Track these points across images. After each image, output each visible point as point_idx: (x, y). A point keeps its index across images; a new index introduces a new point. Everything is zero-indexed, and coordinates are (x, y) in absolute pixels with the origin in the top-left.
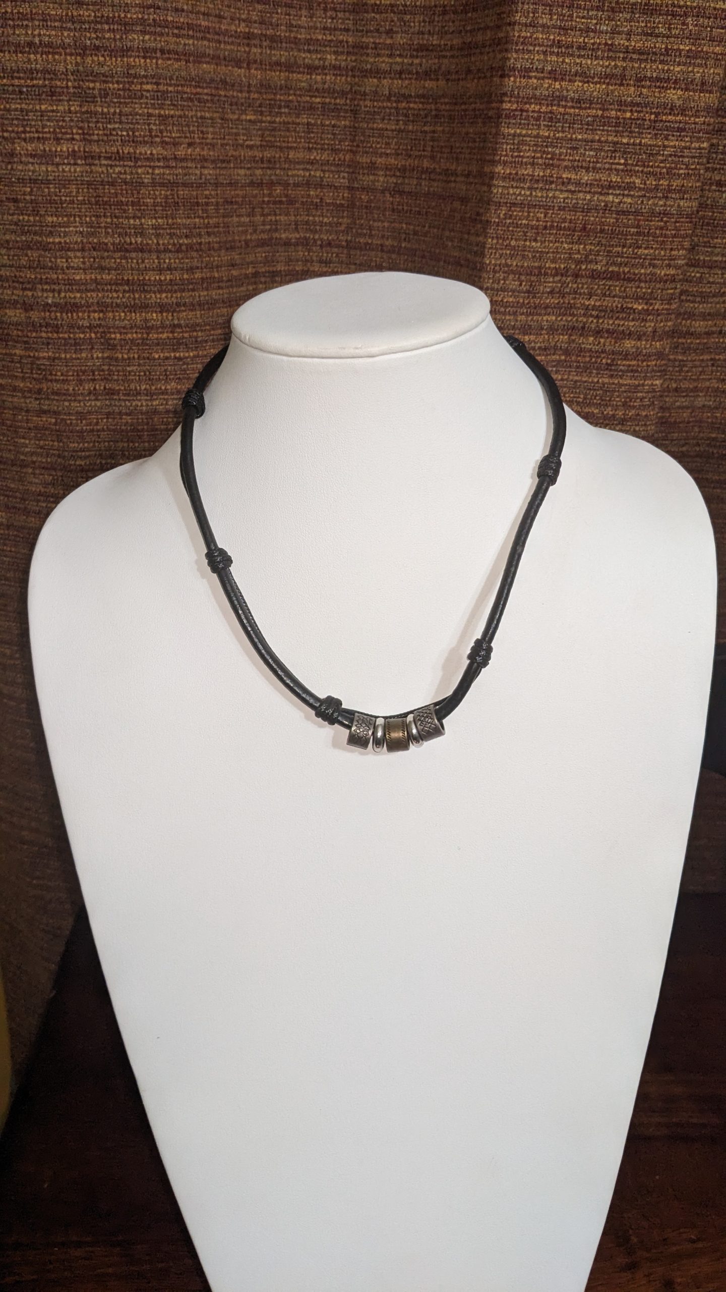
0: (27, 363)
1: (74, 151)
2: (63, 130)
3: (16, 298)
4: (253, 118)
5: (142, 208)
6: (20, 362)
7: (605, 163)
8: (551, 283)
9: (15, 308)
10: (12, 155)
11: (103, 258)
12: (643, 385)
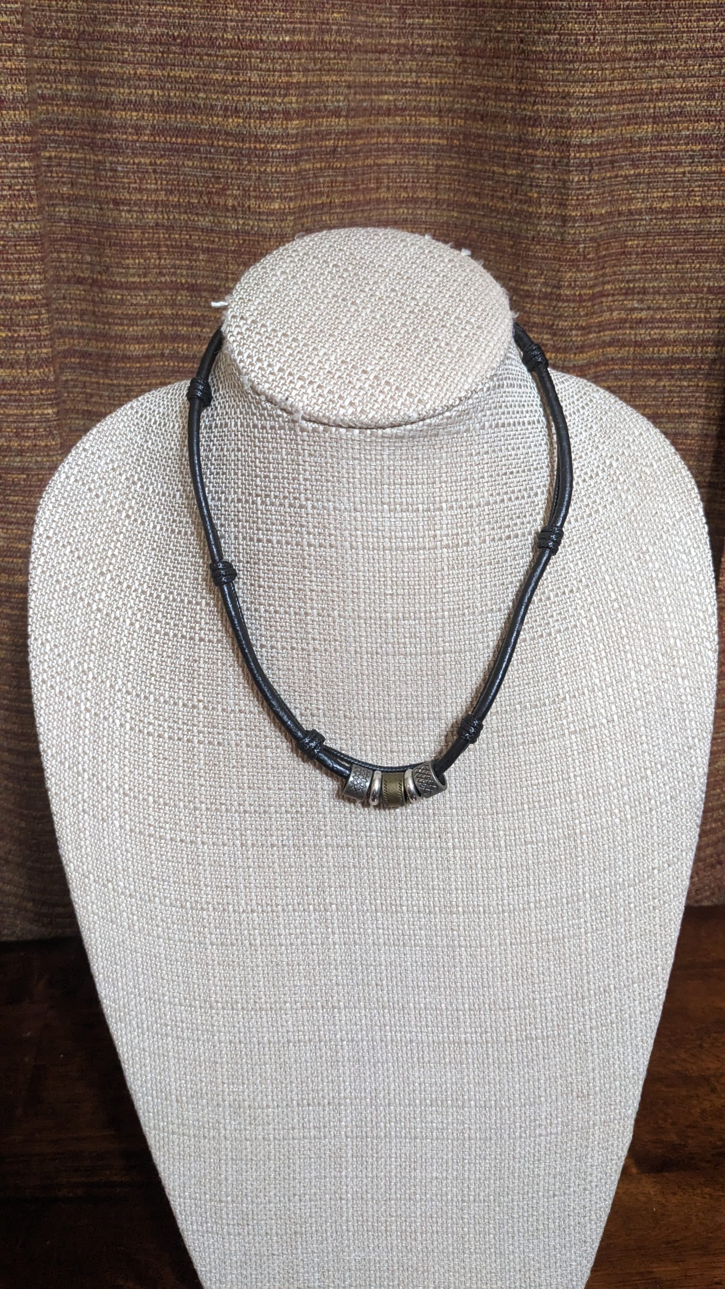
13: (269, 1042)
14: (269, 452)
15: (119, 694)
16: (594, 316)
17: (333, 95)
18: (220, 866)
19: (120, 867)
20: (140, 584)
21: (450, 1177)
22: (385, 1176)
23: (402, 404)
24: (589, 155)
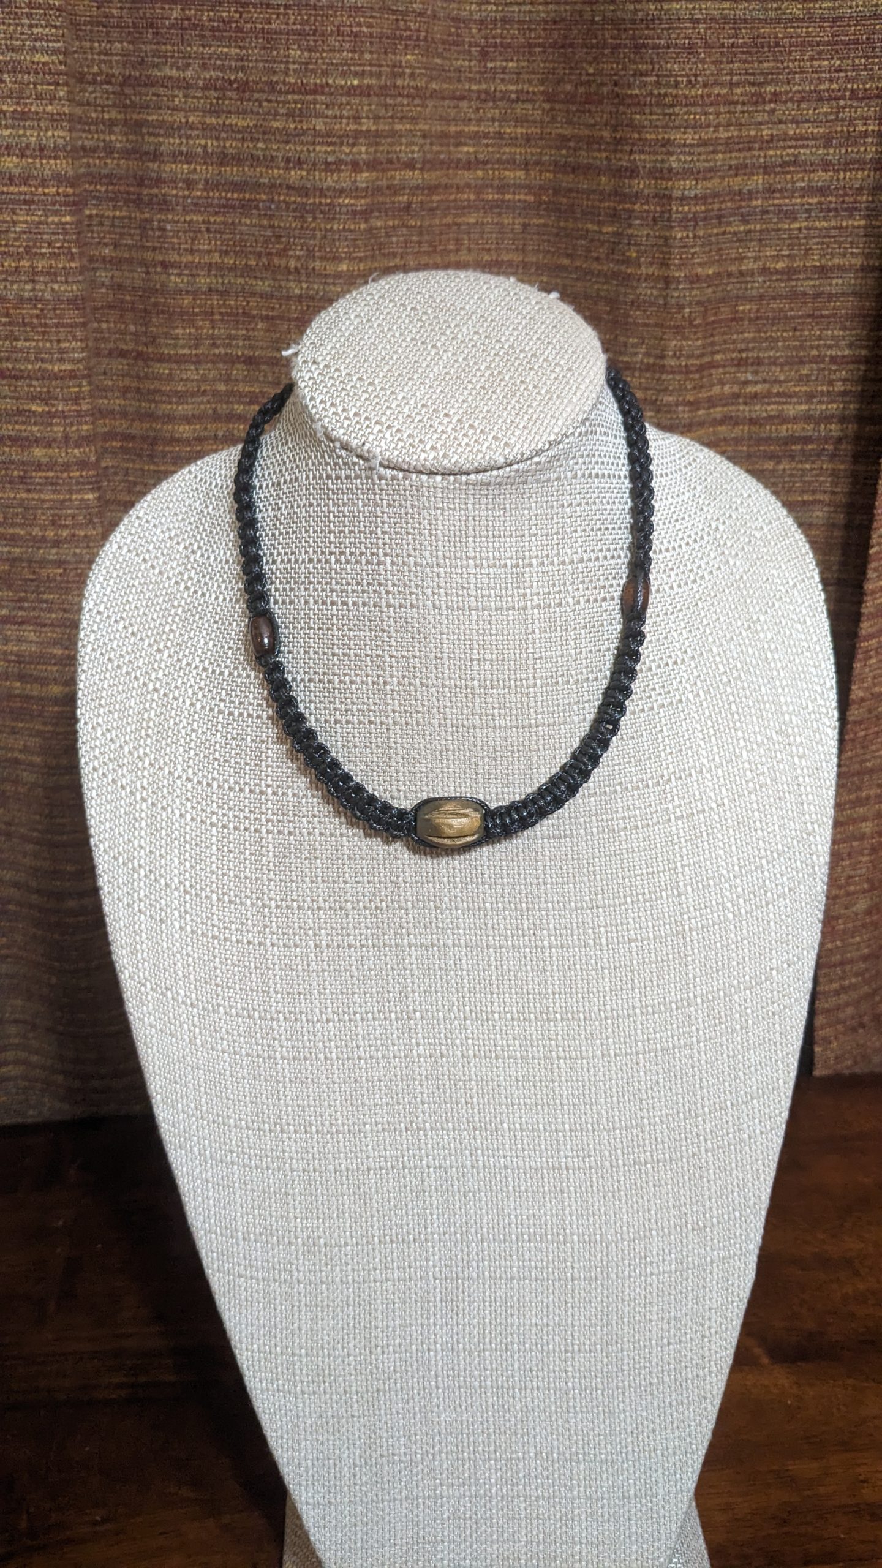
13: (347, 1170)
14: (344, 504)
15: (178, 782)
16: (704, 390)
17: (407, 145)
18: (292, 970)
19: (180, 973)
20: (201, 661)
21: (551, 1324)
22: (479, 1323)
23: (488, 447)
24: (693, 209)
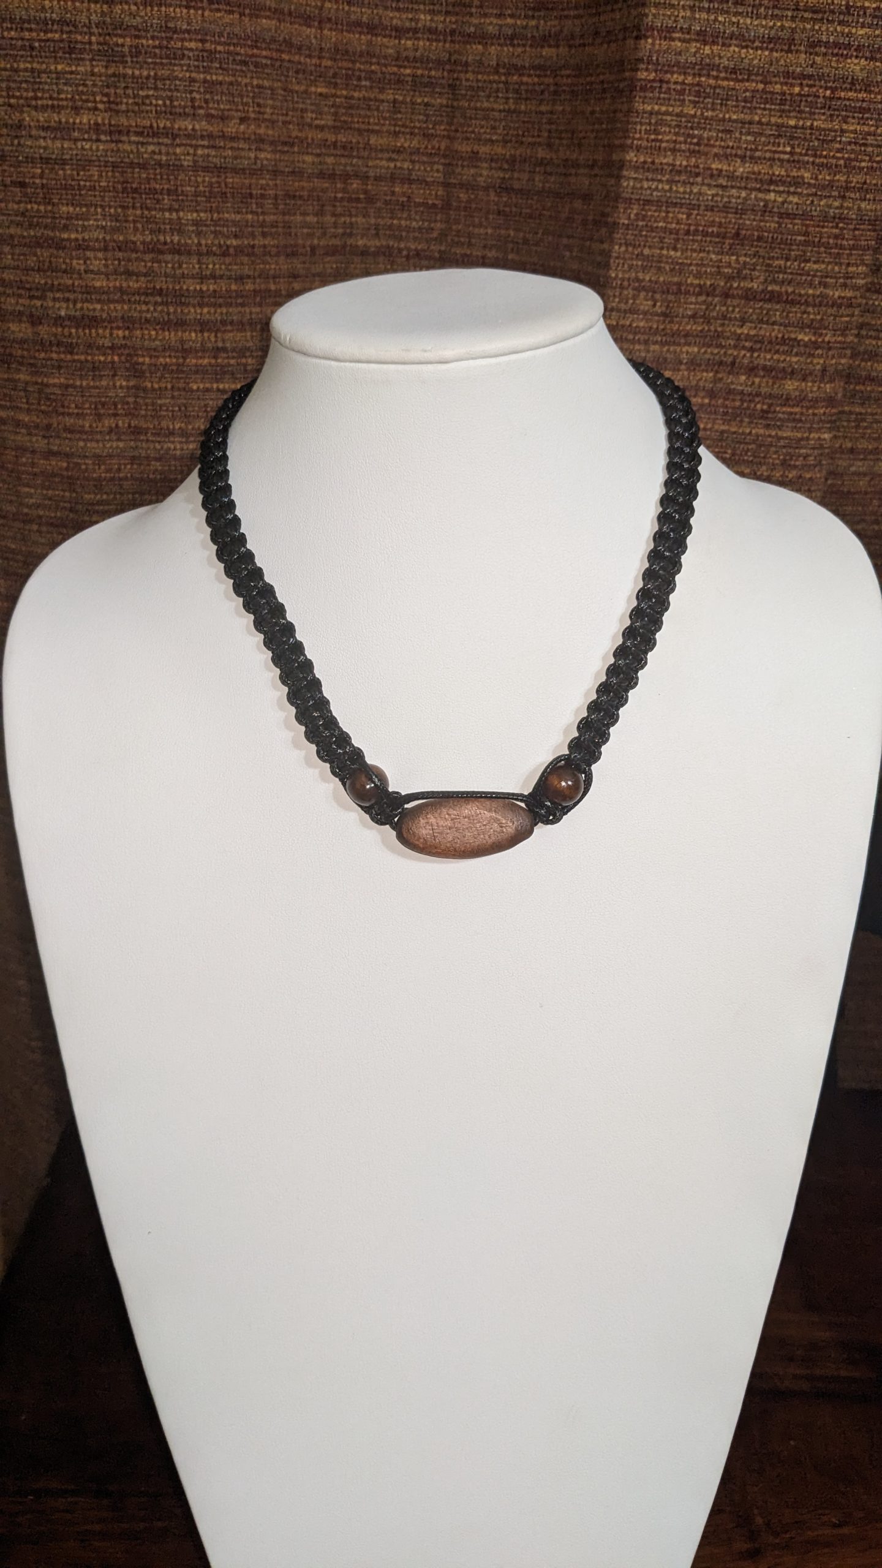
0: (34, 392)
1: (96, 124)
2: (84, 97)
3: (22, 309)
4: (323, 90)
5: (180, 198)
6: (25, 390)
7: (766, 151)
8: (692, 304)
9: (20, 321)
10: (20, 126)
11: (129, 260)
12: (808, 439)
